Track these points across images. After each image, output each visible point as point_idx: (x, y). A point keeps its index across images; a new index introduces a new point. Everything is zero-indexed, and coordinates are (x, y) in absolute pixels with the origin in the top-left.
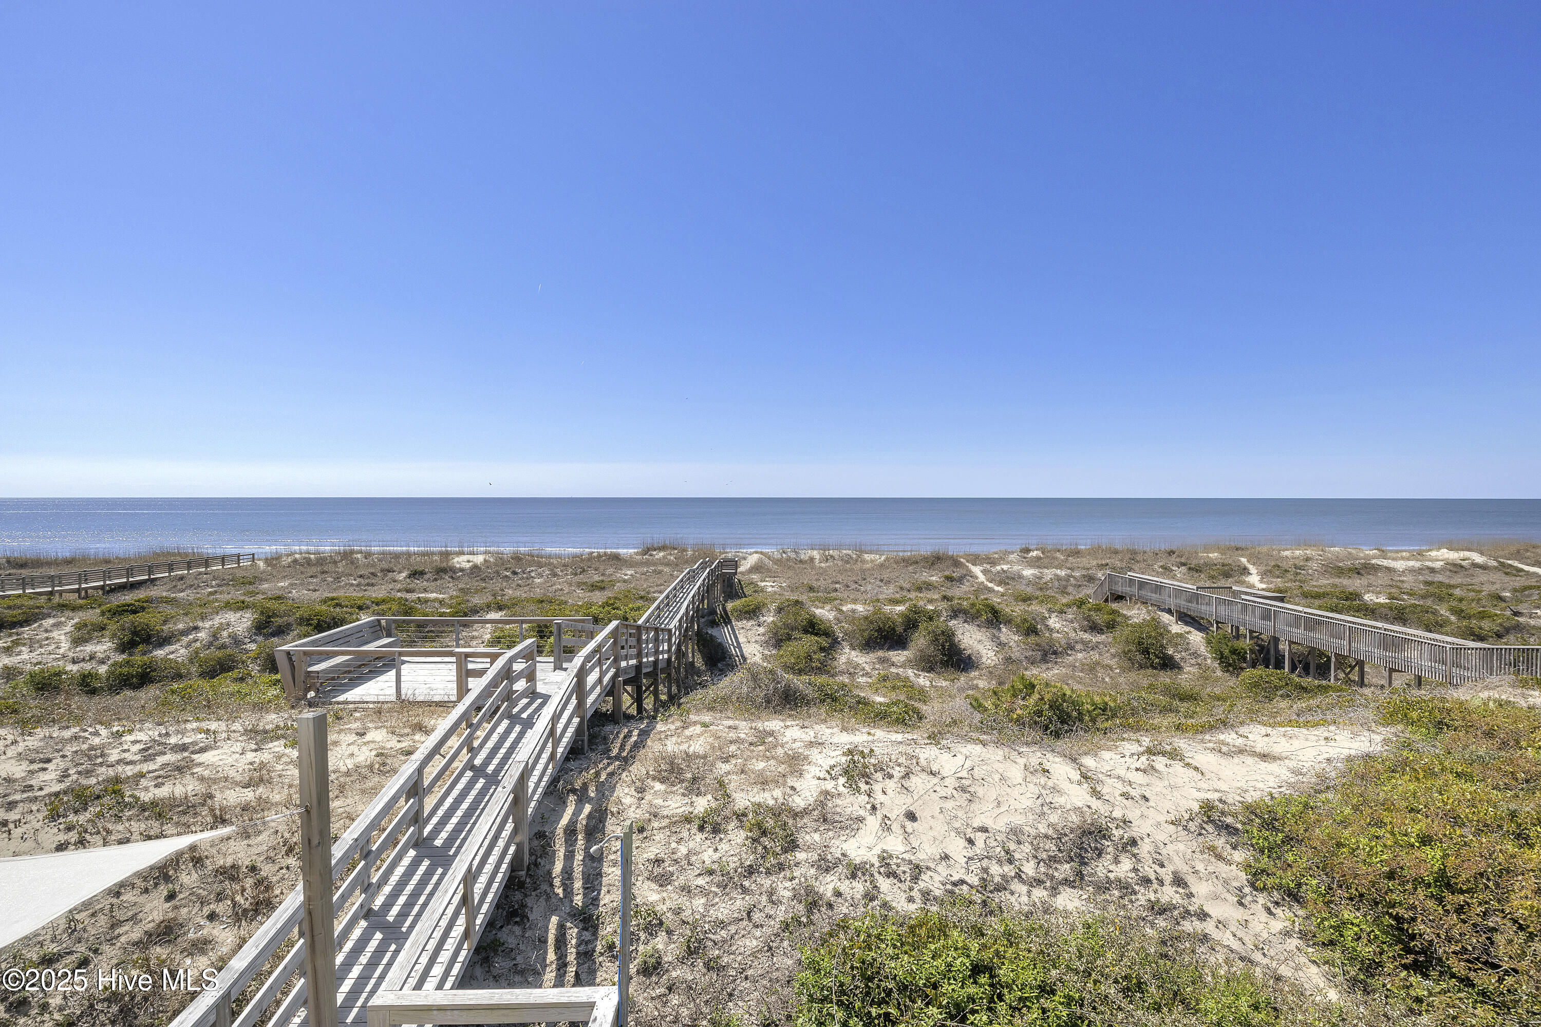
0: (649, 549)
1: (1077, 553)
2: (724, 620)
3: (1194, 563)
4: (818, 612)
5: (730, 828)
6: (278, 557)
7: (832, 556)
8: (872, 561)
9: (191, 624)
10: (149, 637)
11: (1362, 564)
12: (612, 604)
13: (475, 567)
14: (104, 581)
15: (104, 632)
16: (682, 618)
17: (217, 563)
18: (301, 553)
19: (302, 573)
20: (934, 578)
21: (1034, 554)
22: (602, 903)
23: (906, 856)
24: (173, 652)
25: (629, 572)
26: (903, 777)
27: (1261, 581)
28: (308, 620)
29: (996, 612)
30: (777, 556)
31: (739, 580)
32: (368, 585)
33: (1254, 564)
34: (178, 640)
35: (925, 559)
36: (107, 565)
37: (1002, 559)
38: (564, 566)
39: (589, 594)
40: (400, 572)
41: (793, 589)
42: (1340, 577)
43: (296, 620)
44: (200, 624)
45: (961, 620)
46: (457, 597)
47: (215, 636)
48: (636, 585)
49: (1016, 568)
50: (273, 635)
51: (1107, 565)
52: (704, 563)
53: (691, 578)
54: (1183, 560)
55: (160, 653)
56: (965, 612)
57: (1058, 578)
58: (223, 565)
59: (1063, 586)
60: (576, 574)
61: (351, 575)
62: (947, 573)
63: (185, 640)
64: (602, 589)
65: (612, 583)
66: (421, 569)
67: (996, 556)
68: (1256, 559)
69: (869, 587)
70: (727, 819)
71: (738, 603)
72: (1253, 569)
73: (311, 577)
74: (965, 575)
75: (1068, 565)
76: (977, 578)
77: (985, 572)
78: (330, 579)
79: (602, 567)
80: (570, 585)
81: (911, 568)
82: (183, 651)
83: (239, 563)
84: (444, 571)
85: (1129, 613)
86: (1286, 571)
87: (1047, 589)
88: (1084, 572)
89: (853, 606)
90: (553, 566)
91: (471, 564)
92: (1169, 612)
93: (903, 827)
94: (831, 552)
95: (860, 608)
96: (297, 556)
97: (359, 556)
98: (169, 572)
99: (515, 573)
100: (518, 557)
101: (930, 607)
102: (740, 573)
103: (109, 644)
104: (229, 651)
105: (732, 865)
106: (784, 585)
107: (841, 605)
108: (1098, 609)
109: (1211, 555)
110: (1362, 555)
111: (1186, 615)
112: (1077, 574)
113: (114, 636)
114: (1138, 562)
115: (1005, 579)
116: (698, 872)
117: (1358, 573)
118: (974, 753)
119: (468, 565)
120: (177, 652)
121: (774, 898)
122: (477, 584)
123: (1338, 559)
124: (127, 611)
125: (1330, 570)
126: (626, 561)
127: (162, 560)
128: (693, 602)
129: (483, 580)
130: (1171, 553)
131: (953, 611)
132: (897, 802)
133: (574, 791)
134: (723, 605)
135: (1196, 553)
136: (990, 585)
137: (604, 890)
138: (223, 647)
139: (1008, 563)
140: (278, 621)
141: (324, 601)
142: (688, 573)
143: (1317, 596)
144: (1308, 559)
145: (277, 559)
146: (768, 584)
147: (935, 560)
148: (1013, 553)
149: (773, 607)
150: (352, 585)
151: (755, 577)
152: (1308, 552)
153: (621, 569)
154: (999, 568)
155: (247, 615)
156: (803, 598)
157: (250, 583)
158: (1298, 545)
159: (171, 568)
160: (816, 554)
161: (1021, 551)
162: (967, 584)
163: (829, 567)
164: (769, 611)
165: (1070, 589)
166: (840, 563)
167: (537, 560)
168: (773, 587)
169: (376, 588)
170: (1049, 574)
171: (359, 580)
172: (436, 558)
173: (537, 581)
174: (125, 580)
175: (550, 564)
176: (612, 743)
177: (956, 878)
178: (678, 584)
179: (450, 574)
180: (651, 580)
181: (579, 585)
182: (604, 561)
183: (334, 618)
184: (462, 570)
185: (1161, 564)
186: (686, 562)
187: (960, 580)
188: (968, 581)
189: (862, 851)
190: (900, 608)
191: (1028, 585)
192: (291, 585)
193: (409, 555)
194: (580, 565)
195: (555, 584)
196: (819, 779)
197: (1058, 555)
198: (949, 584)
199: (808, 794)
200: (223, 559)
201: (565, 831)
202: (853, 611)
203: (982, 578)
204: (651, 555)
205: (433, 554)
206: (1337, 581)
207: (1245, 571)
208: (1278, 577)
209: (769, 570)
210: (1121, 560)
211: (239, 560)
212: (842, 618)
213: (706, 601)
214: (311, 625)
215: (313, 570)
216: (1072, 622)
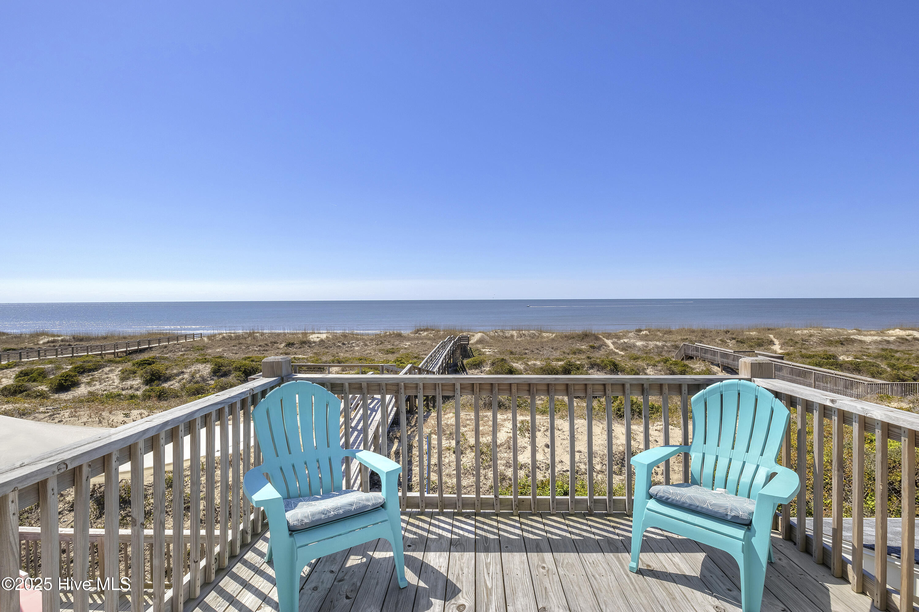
0: (418, 331)
1: (670, 332)
2: (462, 369)
3: (740, 338)
4: (514, 365)
5: (467, 452)
6: (214, 335)
7: (524, 334)
8: (548, 337)
9: (180, 370)
10: (160, 377)
11: (845, 338)
12: (400, 361)
13: (322, 341)
14: (127, 348)
15: (136, 374)
16: (439, 367)
17: (182, 339)
18: (226, 333)
19: (228, 344)
20: (583, 347)
21: (644, 333)
22: (413, 480)
23: (544, 461)
24: (172, 385)
25: (407, 344)
26: (545, 431)
27: (781, 349)
28: (239, 368)
29: (616, 365)
30: (492, 334)
31: (470, 348)
32: (264, 350)
33: (777, 339)
34: (174, 379)
35: (579, 336)
36: (125, 339)
37: (625, 336)
38: (371, 340)
39: (386, 356)
40: (281, 344)
41: (500, 353)
42: (830, 346)
43: (233, 369)
44: (185, 370)
45: (595, 370)
46: (314, 357)
47: (193, 377)
48: (412, 350)
49: (632, 341)
50: (222, 376)
51: (687, 339)
52: (450, 338)
53: (443, 346)
54: (734, 336)
55: (166, 385)
56: (598, 365)
57: (657, 347)
58: (186, 340)
59: (660, 351)
60: (378, 345)
61: (255, 345)
62: (591, 344)
63: (178, 378)
64: (393, 353)
65: (398, 350)
66: (292, 342)
67: (621, 334)
68: (779, 336)
69: (545, 352)
70: (466, 449)
71: (470, 360)
72: (776, 342)
73: (234, 346)
74: (602, 345)
75: (664, 339)
76: (609, 347)
77: (613, 343)
78: (244, 347)
79: (392, 341)
80: (375, 351)
81: (570, 341)
82: (177, 384)
83: (194, 339)
84: (305, 343)
85: (694, 366)
86: (796, 342)
87: (650, 353)
88: (673, 343)
89: (535, 362)
90: (365, 341)
91: (319, 339)
92: (718, 365)
93: (544, 450)
94: (523, 332)
95: (538, 363)
96: (224, 335)
97: (258, 334)
98: (159, 344)
99: (344, 344)
100: (345, 335)
101: (578, 363)
102: (471, 344)
103: (139, 381)
104: (200, 384)
105: (468, 466)
106: (496, 351)
107: (528, 361)
108: (676, 364)
109: (751, 333)
110: (845, 333)
111: (728, 367)
112: (669, 344)
113: (142, 376)
114: (706, 337)
115: (625, 347)
116: (454, 469)
117: (842, 344)
118: (580, 422)
119: (318, 340)
120: (174, 385)
121: (487, 477)
122: (323, 350)
123: (830, 335)
124: (146, 363)
125: (824, 342)
126: (405, 337)
127: (154, 337)
128: (445, 359)
129: (326, 348)
130: (727, 332)
131: (591, 364)
132: (541, 440)
133: (397, 438)
134: (462, 361)
135: (743, 332)
136: (617, 351)
137: (413, 475)
138: (197, 382)
139: (628, 338)
140: (224, 369)
141: (245, 359)
142: (442, 343)
143: (810, 357)
144: (811, 336)
145: (213, 336)
146: (487, 350)
147: (585, 336)
148: (631, 332)
149: (489, 362)
150: (256, 350)
151: (479, 346)
152: (811, 331)
153: (403, 342)
154: (622, 341)
155: (208, 366)
156: (507, 358)
157: (202, 350)
158: (806, 328)
159: (159, 341)
160: (515, 333)
161: (636, 331)
162: (603, 350)
163: (522, 340)
164: (487, 364)
165: (664, 353)
166: (529, 338)
167: (356, 337)
168: (489, 352)
169: (269, 352)
170: (652, 344)
171: (259, 348)
172: (300, 336)
173: (356, 348)
174: (136, 348)
175: (363, 339)
176: (411, 420)
177: (565, 469)
178: (436, 349)
179: (308, 344)
180: (420, 348)
181: (380, 350)
182: (393, 337)
183: (253, 368)
184: (314, 342)
185: (720, 338)
186: (440, 338)
187: (599, 348)
188: (604, 348)
189: (525, 459)
190: (560, 363)
191: (638, 351)
192: (223, 350)
193: (285, 334)
194: (379, 340)
195: (366, 350)
196: (507, 432)
197: (658, 333)
198: (592, 350)
199: (503, 439)
200: (186, 336)
201: (395, 453)
202: (535, 365)
203: (612, 347)
204: (420, 334)
205: (298, 333)
206: (827, 348)
207: (772, 343)
208: (791, 346)
209: (487, 342)
210: (696, 336)
211: (194, 337)
212: (528, 368)
213: (452, 359)
214: (241, 371)
215: (234, 342)
216: (660, 371)
